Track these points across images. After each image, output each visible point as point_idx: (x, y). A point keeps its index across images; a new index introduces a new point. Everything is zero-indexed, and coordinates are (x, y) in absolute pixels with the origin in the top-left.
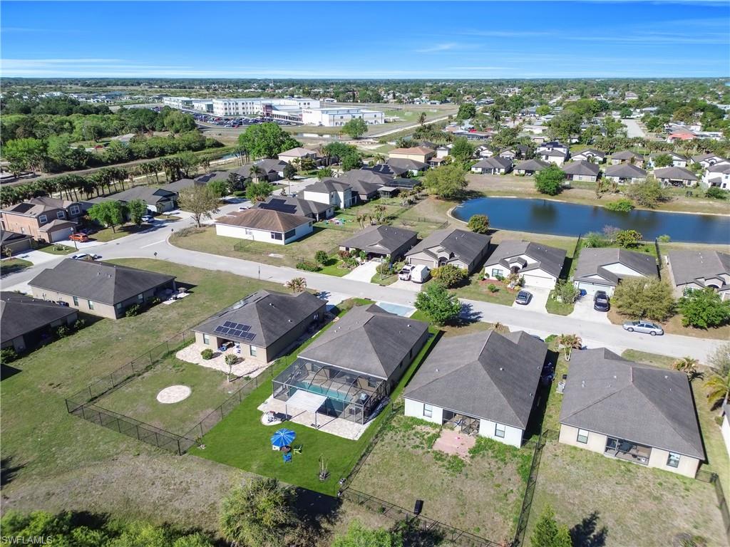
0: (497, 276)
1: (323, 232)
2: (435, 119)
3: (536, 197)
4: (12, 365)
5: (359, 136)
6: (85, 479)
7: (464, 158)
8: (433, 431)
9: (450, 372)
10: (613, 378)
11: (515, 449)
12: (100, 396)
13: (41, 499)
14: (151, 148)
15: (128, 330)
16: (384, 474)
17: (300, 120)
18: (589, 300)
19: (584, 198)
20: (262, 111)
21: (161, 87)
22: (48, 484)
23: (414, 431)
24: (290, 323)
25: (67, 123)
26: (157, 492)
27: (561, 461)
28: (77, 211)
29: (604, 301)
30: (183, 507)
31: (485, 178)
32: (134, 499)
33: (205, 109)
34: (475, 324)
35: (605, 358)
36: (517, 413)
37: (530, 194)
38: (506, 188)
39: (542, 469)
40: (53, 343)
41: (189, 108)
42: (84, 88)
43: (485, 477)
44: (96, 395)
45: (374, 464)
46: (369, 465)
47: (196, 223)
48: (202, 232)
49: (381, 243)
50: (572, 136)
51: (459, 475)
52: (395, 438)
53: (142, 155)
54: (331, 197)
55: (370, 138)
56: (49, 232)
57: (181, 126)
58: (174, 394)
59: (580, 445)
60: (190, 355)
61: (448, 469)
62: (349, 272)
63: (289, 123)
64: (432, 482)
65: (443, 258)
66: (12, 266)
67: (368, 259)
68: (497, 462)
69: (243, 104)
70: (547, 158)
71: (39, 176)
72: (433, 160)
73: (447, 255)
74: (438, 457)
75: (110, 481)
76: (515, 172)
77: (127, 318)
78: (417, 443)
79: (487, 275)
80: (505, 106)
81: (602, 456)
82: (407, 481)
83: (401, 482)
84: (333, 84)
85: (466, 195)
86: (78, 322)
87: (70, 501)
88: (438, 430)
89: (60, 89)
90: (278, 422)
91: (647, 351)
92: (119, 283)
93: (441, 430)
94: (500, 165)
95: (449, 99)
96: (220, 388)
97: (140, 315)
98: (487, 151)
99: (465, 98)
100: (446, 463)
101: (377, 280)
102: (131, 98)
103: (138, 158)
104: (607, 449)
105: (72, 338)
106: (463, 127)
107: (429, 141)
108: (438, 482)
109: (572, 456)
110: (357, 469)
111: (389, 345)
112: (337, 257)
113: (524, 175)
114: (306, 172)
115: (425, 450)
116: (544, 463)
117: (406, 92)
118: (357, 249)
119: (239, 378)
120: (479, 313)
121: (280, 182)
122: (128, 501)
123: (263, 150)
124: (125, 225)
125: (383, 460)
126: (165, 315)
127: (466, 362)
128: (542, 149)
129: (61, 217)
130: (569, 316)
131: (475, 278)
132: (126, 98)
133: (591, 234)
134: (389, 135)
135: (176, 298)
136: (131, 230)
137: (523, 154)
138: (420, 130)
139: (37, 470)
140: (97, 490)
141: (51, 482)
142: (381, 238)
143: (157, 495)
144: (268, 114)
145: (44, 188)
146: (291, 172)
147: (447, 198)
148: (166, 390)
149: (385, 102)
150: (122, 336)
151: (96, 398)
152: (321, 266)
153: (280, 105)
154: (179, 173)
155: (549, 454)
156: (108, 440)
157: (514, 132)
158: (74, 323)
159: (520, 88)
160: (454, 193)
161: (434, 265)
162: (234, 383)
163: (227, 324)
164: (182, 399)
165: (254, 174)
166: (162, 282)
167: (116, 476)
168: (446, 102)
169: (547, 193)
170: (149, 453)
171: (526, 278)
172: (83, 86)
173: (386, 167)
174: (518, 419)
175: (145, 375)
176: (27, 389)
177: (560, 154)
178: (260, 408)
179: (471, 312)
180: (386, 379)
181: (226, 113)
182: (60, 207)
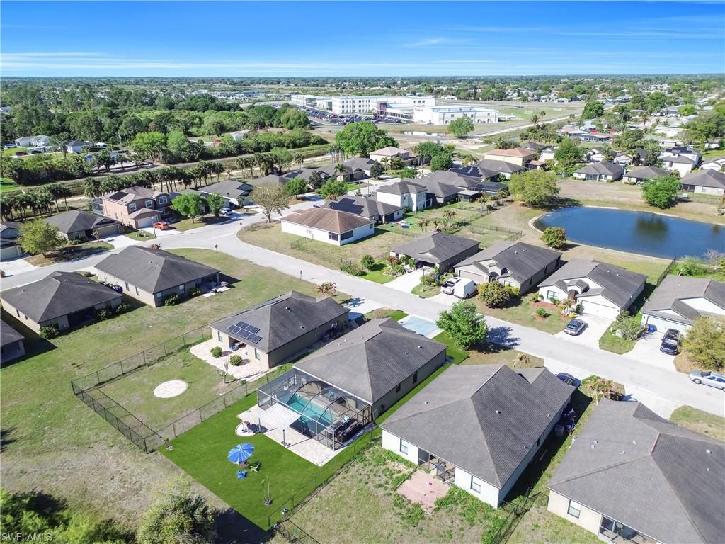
0: (551, 299)
1: (384, 236)
2: (556, 118)
3: (642, 210)
4: (52, 341)
5: (464, 135)
6: (57, 462)
7: (568, 162)
8: (406, 471)
9: (437, 406)
10: (630, 443)
11: (491, 509)
12: (108, 381)
13: (14, 475)
14: (258, 144)
15: (161, 319)
16: (331, 511)
17: (411, 117)
18: (657, 339)
19: (701, 214)
20: (376, 109)
21: (296, 85)
22: (26, 462)
23: (384, 467)
24: (301, 329)
25: (197, 119)
26: (112, 488)
27: (540, 534)
28: (165, 201)
29: (674, 342)
30: (129, 508)
31: (587, 185)
32: (91, 491)
33: (326, 106)
34: (506, 352)
35: (634, 416)
36: (498, 469)
37: (635, 206)
38: (608, 198)
39: (513, 540)
40: (94, 325)
41: (311, 106)
42: (231, 86)
43: (441, 536)
44: (106, 379)
45: (326, 498)
46: (321, 497)
47: (267, 218)
48: (269, 228)
49: (431, 252)
50: (710, 140)
51: (412, 528)
52: (361, 471)
53: (250, 150)
54: (403, 199)
55: (475, 137)
56: (136, 219)
57: (295, 123)
58: (171, 389)
59: (571, 519)
60: (201, 351)
61: (403, 518)
62: (393, 279)
63: (400, 121)
64: (379, 530)
65: (494, 273)
66: (97, 249)
67: (417, 268)
68: (462, 521)
69: (360, 101)
70: (671, 165)
71: (157, 166)
72: (533, 162)
73: (498, 271)
74: (398, 502)
75: (77, 469)
76: (625, 179)
77: (165, 307)
78: (382, 482)
79: (541, 296)
80: (642, 105)
81: (595, 537)
82: (353, 524)
83: (346, 524)
84: (460, 81)
85: (558, 203)
86: (121, 307)
87: (37, 481)
88: (411, 470)
89: (209, 88)
90: (251, 434)
91: (710, 410)
92: (164, 273)
93: (415, 471)
94: (608, 171)
95: (579, 97)
96: (214, 389)
97: (177, 306)
98: (599, 155)
99: (600, 95)
100: (404, 511)
101: (418, 291)
102: (265, 96)
103: (245, 153)
104: (602, 531)
105: (111, 321)
106: (583, 128)
107: (538, 143)
108: (385, 533)
109: (557, 530)
110: (306, 500)
111: (389, 367)
112: (387, 263)
113: (635, 184)
114: (394, 171)
115: (387, 492)
116: (518, 533)
117: (535, 89)
119: (236, 380)
120: (516, 339)
121: (365, 181)
122: (85, 491)
123: (356, 148)
124: (205, 216)
125: (337, 494)
126: (199, 307)
127: (458, 398)
128: (667, 154)
129: (148, 206)
130: (624, 355)
131: (527, 299)
132: (261, 96)
133: (687, 258)
134: (498, 134)
135: (216, 292)
136: (208, 221)
137: (642, 159)
138: (532, 130)
139: (24, 446)
140: (63, 476)
141: (28, 460)
142: (433, 246)
143: (111, 491)
144: (382, 112)
145: (147, 178)
146: (378, 171)
147: (534, 205)
148: (166, 384)
149: (508, 100)
150: (153, 325)
151: (104, 383)
152: (366, 270)
153: (395, 103)
154: (273, 169)
155: (529, 523)
156: (94, 427)
157: (639, 135)
158: (116, 307)
159: (669, 84)
160: (541, 200)
161: (483, 280)
162: (229, 385)
163: (240, 324)
164: (175, 395)
165: (338, 173)
166: (204, 274)
167: (84, 465)
168: (576, 99)
169: (657, 205)
170: (121, 447)
171: (585, 305)
172: (230, 84)
173: (475, 169)
174: (496, 475)
175: (156, 365)
176: (53, 366)
177: (688, 161)
178: (241, 416)
179: (508, 337)
180: (371, 404)
181: (343, 111)
182: (149, 197)
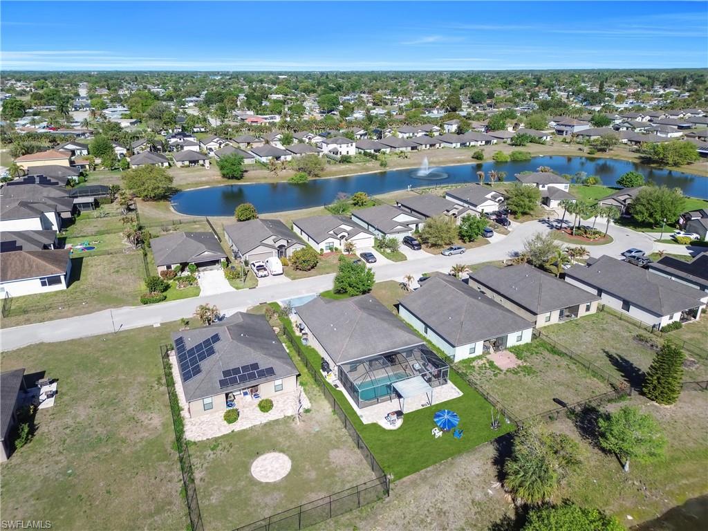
0: (330, 249)
8: (484, 361)
9: (463, 314)
15: (59, 458)
23: (477, 368)
29: (417, 242)
43: (547, 366)
58: (272, 466)
62: (198, 288)
65: (282, 246)
72: (78, 163)
73: (284, 243)
77: (21, 449)
79: (322, 250)
82: (529, 395)
88: (484, 358)
97: (37, 437)
101: (240, 285)
104: (560, 319)
115: (502, 373)
118: (181, 264)
128: (173, 140)
135: (51, 395)
137: (159, 147)
142: (201, 244)
150: (69, 468)
161: (274, 255)
162: (304, 421)
163: (227, 373)
166: (19, 382)
173: (42, 178)
178: (366, 422)
